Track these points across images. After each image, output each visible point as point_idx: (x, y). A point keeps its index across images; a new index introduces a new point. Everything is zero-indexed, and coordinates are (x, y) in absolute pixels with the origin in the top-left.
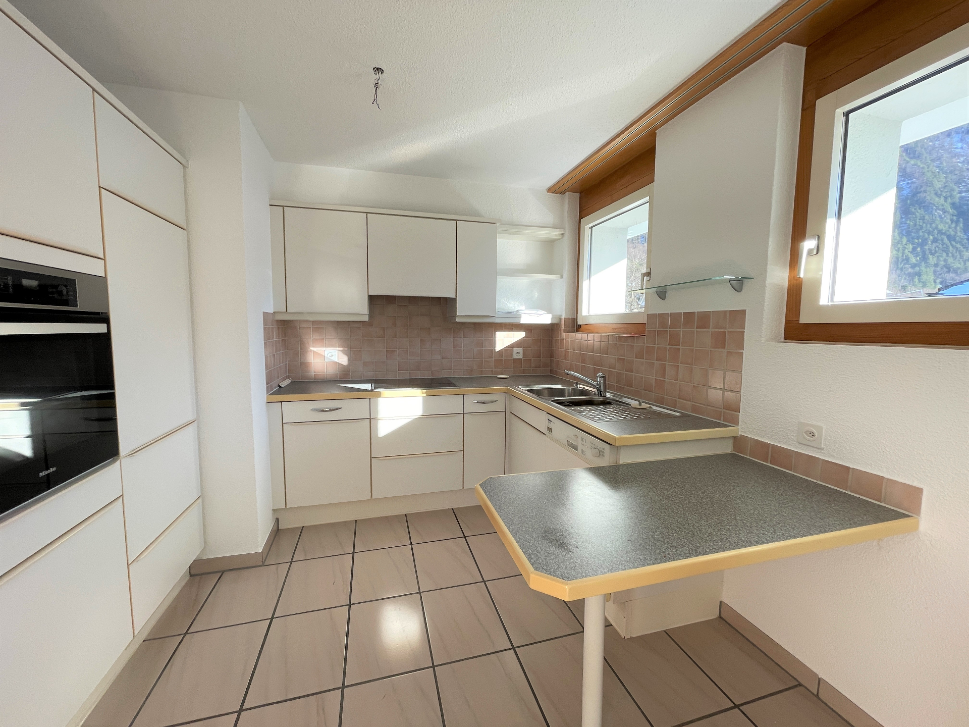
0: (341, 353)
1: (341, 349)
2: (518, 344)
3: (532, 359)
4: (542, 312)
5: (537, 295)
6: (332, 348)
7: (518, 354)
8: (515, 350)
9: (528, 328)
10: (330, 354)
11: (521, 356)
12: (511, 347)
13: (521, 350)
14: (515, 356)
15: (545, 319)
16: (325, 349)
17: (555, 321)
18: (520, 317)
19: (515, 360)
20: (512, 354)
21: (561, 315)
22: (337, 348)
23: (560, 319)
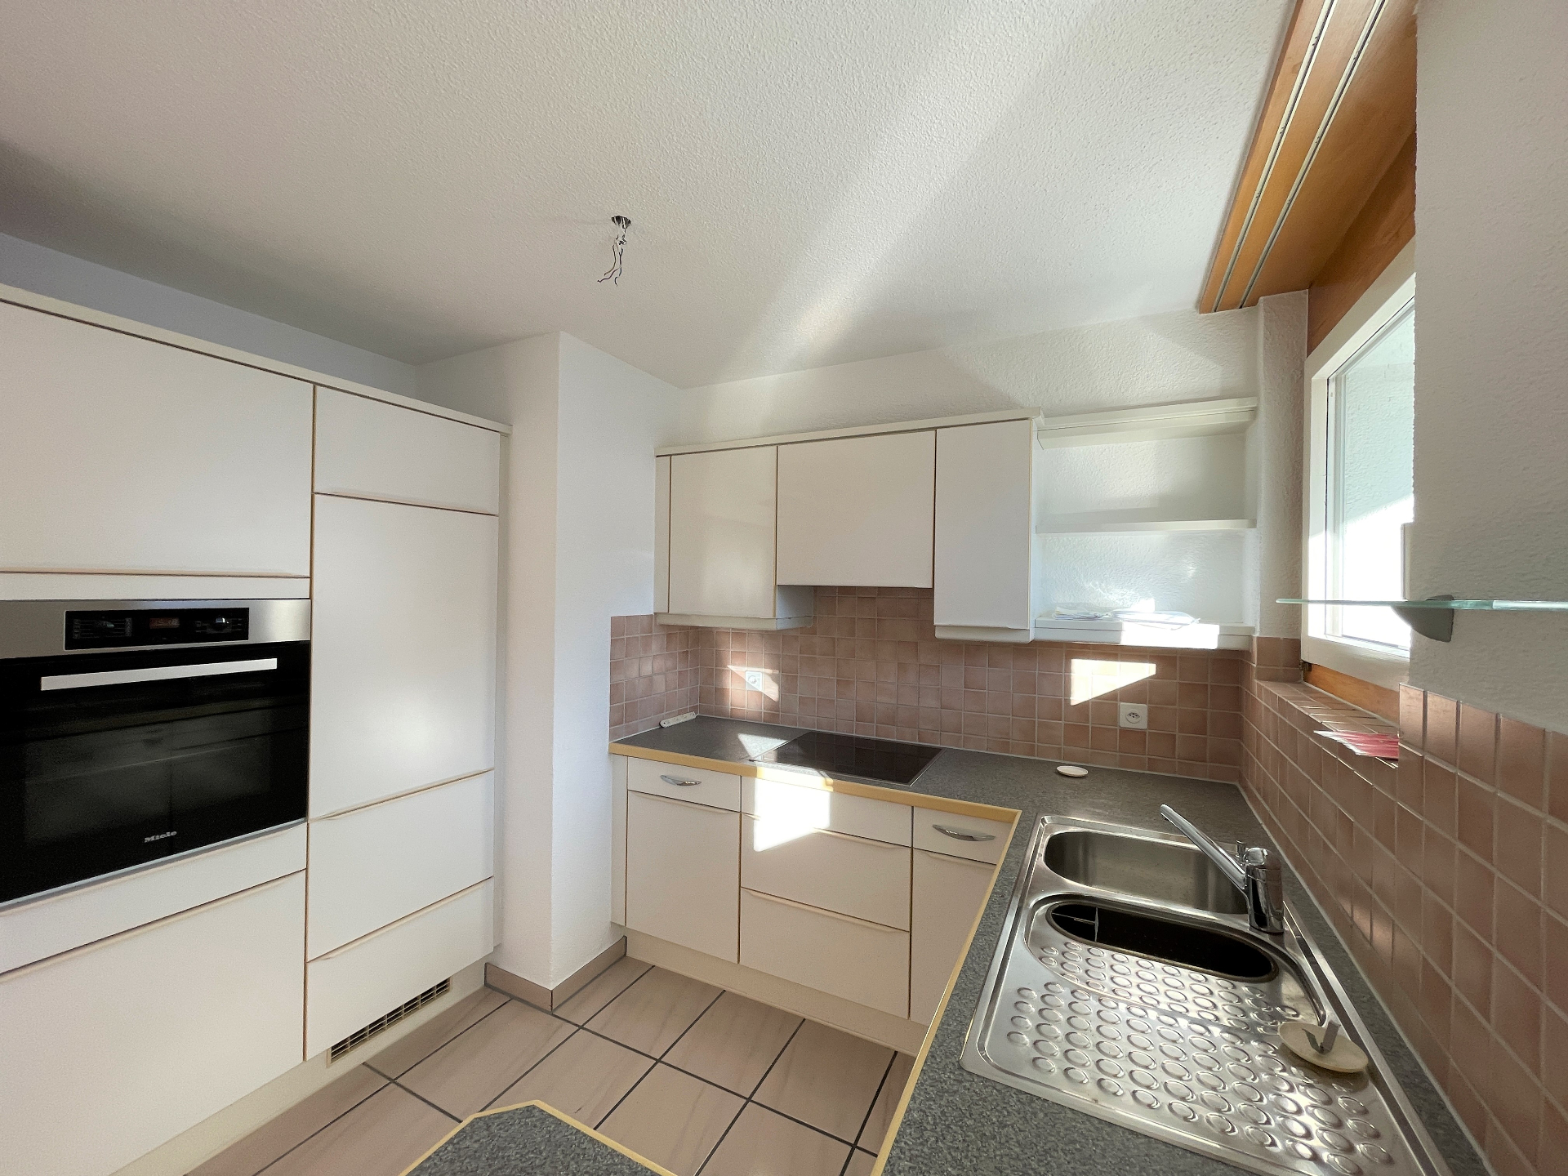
0: (769, 679)
1: (769, 671)
2: (1134, 693)
3: (1178, 735)
4: (1188, 619)
5: (1191, 570)
6: (757, 669)
7: (1134, 717)
8: (1125, 708)
9: (1164, 657)
10: (752, 679)
11: (1142, 724)
12: (1111, 700)
13: (1142, 709)
14: (1124, 722)
15: (1205, 637)
16: (746, 668)
17: (1233, 644)
18: (1118, 630)
19: (1125, 732)
20: (1115, 719)
21: (1253, 629)
22: (763, 670)
23: (1251, 638)
